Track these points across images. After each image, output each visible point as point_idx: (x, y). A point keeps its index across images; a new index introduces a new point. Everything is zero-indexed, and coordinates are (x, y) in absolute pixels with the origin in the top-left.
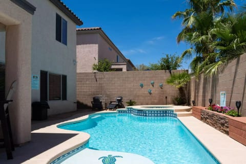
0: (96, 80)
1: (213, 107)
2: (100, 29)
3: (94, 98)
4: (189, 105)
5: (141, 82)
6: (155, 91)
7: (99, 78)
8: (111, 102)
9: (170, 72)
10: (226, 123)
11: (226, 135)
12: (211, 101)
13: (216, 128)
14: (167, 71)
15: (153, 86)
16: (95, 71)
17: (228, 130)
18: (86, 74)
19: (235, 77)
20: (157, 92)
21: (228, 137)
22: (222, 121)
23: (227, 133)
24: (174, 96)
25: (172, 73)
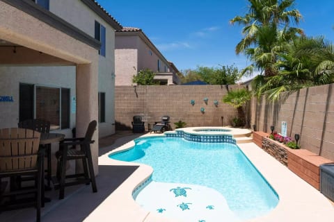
0: (137, 96)
1: (275, 136)
2: (140, 30)
3: (134, 118)
4: (249, 127)
5: (191, 99)
6: (209, 109)
7: (140, 93)
8: (156, 123)
9: (227, 88)
10: (286, 154)
11: (285, 166)
12: (273, 128)
13: (276, 158)
14: (224, 86)
15: (206, 104)
16: (136, 84)
17: (287, 161)
18: (124, 88)
19: (295, 109)
20: (211, 111)
21: (287, 169)
22: (282, 153)
23: (286, 164)
24: (231, 117)
25: (230, 89)
